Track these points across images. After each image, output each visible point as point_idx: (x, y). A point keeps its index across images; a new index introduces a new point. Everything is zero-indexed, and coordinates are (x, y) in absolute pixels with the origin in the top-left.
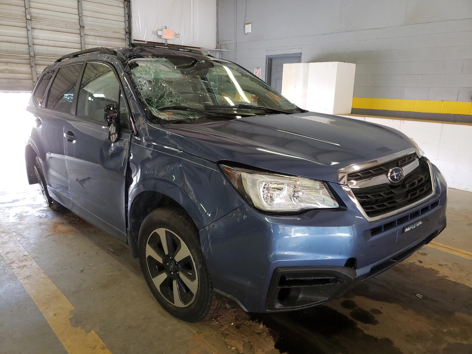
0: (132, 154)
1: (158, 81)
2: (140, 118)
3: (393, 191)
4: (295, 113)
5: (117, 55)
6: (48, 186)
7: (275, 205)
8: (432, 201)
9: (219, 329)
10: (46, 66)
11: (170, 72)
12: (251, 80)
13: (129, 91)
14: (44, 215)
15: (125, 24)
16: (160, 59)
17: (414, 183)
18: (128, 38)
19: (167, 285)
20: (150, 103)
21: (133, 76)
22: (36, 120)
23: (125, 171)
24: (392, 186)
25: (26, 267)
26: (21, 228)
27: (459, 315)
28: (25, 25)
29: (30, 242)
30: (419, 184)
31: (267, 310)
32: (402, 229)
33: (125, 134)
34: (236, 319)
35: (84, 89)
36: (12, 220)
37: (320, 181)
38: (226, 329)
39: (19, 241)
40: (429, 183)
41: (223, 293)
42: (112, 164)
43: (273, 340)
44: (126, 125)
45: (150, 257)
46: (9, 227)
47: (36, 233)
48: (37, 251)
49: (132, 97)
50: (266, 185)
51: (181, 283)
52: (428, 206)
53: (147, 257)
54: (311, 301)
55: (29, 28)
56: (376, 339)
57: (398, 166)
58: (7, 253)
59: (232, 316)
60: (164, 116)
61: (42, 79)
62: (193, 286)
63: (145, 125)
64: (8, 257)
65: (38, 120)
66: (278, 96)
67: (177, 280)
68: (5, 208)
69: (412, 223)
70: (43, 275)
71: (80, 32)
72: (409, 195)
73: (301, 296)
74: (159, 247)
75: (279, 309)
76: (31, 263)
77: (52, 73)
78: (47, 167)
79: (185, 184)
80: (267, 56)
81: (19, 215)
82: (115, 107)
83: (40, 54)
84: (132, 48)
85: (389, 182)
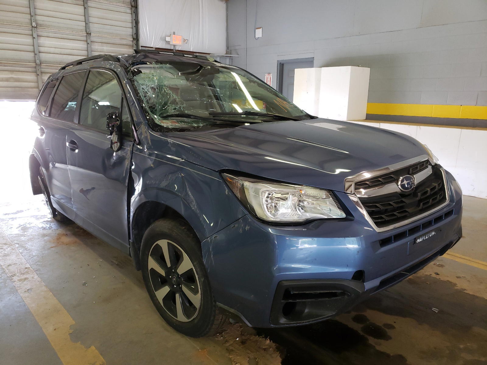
0: (133, 163)
1: (162, 88)
2: (142, 126)
3: (403, 200)
4: (304, 119)
5: (120, 62)
6: (51, 197)
7: (279, 215)
8: (447, 210)
9: (224, 345)
10: (49, 75)
11: (174, 78)
12: (259, 86)
13: (131, 98)
14: (48, 226)
15: (132, 30)
16: (164, 65)
17: (427, 191)
18: (135, 45)
19: (170, 298)
20: (154, 110)
21: (136, 83)
22: (39, 129)
23: (127, 181)
24: (402, 195)
25: (27, 280)
26: (24, 239)
27: (477, 329)
28: (30, 32)
29: (32, 254)
30: (432, 192)
31: (271, 325)
32: (414, 240)
33: (128, 143)
34: (242, 335)
35: (90, 96)
36: (16, 231)
37: (325, 190)
38: (231, 345)
39: (21, 253)
40: (442, 192)
41: (226, 307)
42: (113, 173)
43: (280, 356)
44: (129, 133)
45: (152, 269)
46: (12, 239)
47: (39, 245)
48: (39, 263)
49: (134, 105)
50: (269, 194)
51: (184, 297)
52: (441, 216)
53: (149, 269)
54: (318, 316)
55: (35, 36)
56: (388, 356)
57: (409, 174)
58: (8, 266)
59: (238, 331)
60: (166, 124)
61: (46, 88)
62: (196, 299)
63: (147, 133)
64: (9, 269)
65: (42, 129)
66: (286, 102)
67: (180, 293)
68: (8, 219)
69: (424, 234)
70: (44, 288)
71: (87, 39)
72: (421, 204)
73: (306, 311)
74: (161, 259)
75: (284, 324)
76: (32, 276)
77: (56, 81)
78: (50, 177)
79: (187, 194)
80: (278, 61)
81: (22, 226)
82: (117, 115)
83: (46, 62)
84: (135, 54)
85: (400, 190)
